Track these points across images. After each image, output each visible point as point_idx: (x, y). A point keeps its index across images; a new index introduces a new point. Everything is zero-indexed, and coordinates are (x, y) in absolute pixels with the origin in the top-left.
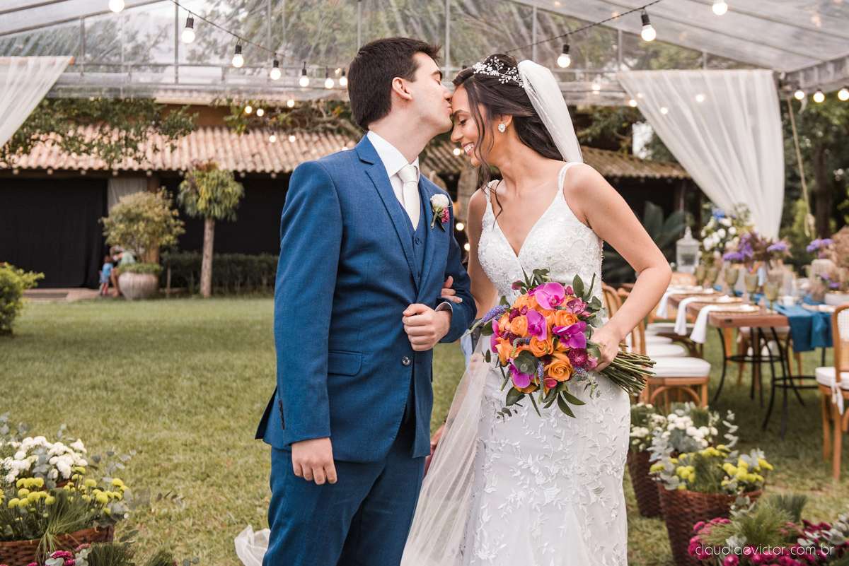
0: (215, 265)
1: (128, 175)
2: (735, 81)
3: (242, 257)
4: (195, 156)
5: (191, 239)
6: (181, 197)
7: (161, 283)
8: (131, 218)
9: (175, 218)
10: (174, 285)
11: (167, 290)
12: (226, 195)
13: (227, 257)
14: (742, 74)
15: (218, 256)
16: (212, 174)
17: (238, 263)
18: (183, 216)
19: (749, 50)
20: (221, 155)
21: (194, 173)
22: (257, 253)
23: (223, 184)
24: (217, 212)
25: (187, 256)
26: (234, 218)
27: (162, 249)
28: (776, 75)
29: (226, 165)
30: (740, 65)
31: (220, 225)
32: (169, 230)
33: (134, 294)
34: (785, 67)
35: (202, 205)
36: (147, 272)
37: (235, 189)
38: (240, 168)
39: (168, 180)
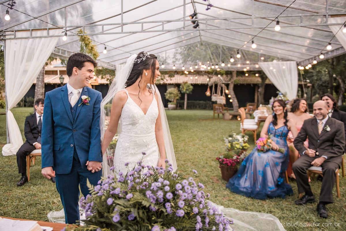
0: (188, 103)
1: (170, 84)
2: (287, 64)
3: (193, 101)
4: (184, 80)
5: (182, 98)
6: (180, 89)
7: (177, 107)
8: (171, 93)
9: (179, 93)
10: (179, 107)
11: (178, 108)
12: (190, 89)
13: (190, 101)
14: (288, 62)
15: (188, 101)
16: (186, 84)
17: (192, 103)
18: (181, 93)
19: (290, 58)
20: (189, 80)
21: (183, 84)
22: (196, 101)
23: (189, 86)
24: (188, 92)
25: (182, 101)
26: (191, 93)
27: (177, 100)
28: (297, 62)
29: (190, 82)
30: (288, 60)
31: (188, 95)
32: (178, 96)
33: (171, 109)
34: (299, 60)
35: (184, 91)
36: (174, 104)
37: (191, 87)
38: (193, 83)
39: (178, 85)
